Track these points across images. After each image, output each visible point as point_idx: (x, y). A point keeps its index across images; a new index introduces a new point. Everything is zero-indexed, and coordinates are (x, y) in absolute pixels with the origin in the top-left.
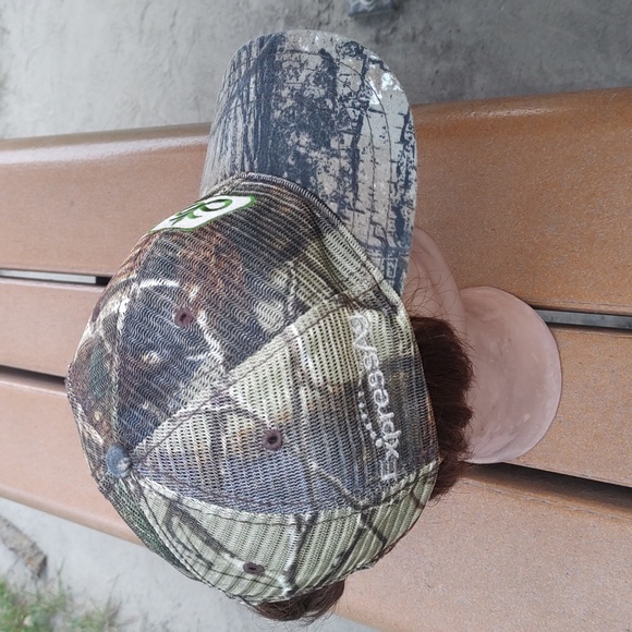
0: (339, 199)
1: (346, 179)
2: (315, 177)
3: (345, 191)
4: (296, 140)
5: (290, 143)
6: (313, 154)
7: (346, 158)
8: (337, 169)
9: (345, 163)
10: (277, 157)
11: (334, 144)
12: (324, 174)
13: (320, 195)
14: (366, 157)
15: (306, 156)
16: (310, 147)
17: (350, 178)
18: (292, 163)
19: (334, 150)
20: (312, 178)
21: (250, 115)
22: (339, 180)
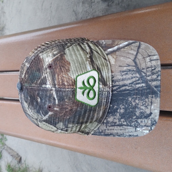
0: (108, 122)
1: (113, 124)
2: (111, 116)
3: (110, 124)
4: (122, 108)
5: (121, 106)
6: (118, 114)
7: (119, 123)
8: (116, 121)
9: (118, 123)
10: (116, 101)
11: (122, 120)
12: (113, 118)
13: (107, 117)
14: (121, 128)
15: (117, 112)
16: (120, 113)
17: (114, 124)
18: (115, 108)
19: (121, 120)
20: (111, 115)
21: (131, 86)
22: (113, 122)
